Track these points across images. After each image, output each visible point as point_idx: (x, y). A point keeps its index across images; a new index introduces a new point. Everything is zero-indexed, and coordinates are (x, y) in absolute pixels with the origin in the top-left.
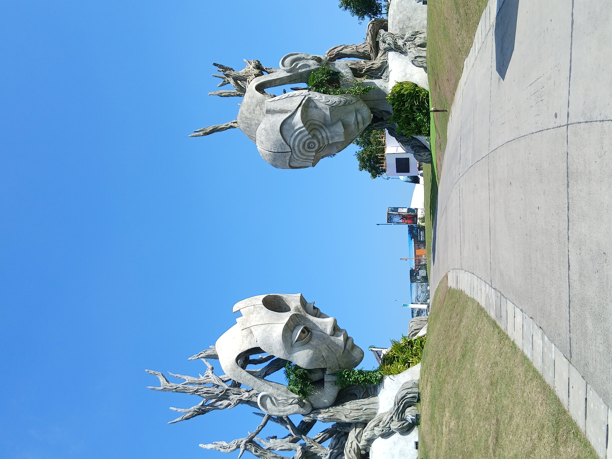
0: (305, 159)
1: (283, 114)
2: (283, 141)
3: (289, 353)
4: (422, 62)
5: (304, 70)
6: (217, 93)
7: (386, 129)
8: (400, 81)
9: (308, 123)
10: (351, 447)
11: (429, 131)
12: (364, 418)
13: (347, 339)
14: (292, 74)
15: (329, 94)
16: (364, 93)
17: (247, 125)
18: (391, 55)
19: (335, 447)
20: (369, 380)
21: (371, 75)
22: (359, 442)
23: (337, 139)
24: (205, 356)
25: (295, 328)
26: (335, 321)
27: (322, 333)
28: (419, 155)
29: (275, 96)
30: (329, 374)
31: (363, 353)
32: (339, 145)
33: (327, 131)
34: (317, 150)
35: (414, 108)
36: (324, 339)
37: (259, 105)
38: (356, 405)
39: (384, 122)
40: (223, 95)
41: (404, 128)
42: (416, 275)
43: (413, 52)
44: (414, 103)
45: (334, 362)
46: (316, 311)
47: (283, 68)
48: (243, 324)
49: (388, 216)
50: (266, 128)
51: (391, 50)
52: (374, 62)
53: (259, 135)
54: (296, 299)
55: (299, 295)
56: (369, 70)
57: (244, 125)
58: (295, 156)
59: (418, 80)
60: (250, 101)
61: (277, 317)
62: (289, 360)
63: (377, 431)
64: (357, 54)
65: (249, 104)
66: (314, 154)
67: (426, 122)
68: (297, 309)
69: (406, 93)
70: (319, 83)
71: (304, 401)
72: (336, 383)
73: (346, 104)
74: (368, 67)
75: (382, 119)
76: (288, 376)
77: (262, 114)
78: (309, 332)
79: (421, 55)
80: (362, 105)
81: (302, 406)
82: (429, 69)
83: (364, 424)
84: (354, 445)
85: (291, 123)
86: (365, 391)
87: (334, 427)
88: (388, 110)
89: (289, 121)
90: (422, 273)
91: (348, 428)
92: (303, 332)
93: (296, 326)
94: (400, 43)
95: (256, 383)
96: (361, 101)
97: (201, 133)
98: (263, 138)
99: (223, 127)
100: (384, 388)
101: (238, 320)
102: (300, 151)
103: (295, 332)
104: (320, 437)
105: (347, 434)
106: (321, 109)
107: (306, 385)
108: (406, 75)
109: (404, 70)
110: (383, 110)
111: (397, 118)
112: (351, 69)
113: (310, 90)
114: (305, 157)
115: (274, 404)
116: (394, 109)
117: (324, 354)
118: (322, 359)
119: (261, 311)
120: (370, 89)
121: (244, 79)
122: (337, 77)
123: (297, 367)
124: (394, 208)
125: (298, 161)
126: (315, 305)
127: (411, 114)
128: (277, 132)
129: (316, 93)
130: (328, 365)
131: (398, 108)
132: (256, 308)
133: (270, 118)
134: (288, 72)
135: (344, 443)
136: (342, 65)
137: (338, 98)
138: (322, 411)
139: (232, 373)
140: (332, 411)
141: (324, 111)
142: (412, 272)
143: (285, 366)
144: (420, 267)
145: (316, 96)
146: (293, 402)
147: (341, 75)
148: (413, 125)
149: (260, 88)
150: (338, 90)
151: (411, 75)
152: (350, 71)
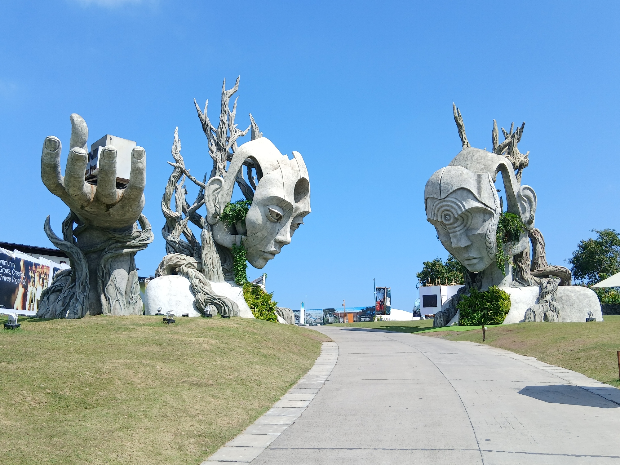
0: (434, 212)
1: (477, 190)
2: (451, 191)
3: (259, 203)
4: (530, 318)
5: (520, 208)
6: (496, 128)
7: (465, 285)
8: (511, 298)
9: (469, 214)
10: (181, 259)
11: (464, 325)
12: (206, 270)
13: (273, 254)
14: (516, 197)
15: (497, 233)
16: (498, 265)
17: (465, 156)
18: (536, 290)
19: (180, 245)
20: (238, 274)
21: (516, 271)
22: (185, 266)
23: (454, 240)
24: (253, 128)
25: (280, 207)
26: (288, 243)
27: (277, 232)
28: (441, 316)
29: (494, 182)
30: (241, 239)
31: (261, 268)
32: (448, 243)
33: (462, 231)
34: (442, 223)
35: (485, 311)
36: (272, 234)
37: (485, 168)
38: (217, 263)
39: (471, 283)
40: (494, 133)
41: (466, 302)
42: (330, 314)
43: (540, 310)
44: (490, 311)
45: (252, 242)
46: (296, 225)
47: (522, 188)
48: (282, 161)
49: (382, 288)
50: (463, 175)
51: (541, 289)
52: (529, 274)
53: (456, 168)
54: (306, 207)
55: (310, 211)
56: (521, 269)
57: (466, 154)
58: (437, 202)
59: (512, 314)
60: (489, 158)
61: (289, 191)
62: (253, 204)
63: (196, 281)
64: (536, 258)
65: (486, 158)
66: (439, 220)
67: (472, 322)
68: (297, 209)
69: (500, 303)
70: (508, 223)
71: (218, 217)
72: (234, 245)
73: (488, 249)
74: (524, 268)
75: (474, 282)
76: (239, 203)
77: (477, 170)
78: (278, 220)
79: (536, 317)
80: (487, 263)
81: (214, 216)
82: (523, 325)
83: (201, 270)
84: (183, 262)
85: (468, 198)
86: (229, 270)
87: (197, 244)
88: (482, 287)
89: (471, 196)
90: (332, 319)
91: (197, 256)
92: (278, 215)
93: (282, 209)
94: (548, 297)
95: (232, 175)
96: (490, 262)
97: (457, 115)
98: (453, 172)
99: (463, 134)
100: (232, 286)
101: (286, 156)
102: (442, 207)
103: (277, 208)
104: (188, 232)
105: (192, 255)
106: (482, 225)
107: (232, 218)
108: (516, 303)
109: (521, 301)
110: (483, 282)
111: (475, 296)
112: (522, 253)
113: (501, 214)
114: (436, 212)
115: (214, 191)
116: (484, 292)
117: (259, 234)
118: (255, 233)
119: (295, 177)
120: (503, 270)
121: (510, 152)
122: (513, 239)
123: (247, 210)
124: (390, 293)
125: (432, 206)
126: (301, 225)
127: (480, 308)
128: (459, 185)
129: (497, 221)
130: (249, 238)
131: (485, 296)
132: (297, 172)
133: (473, 178)
134: (518, 193)
135: (184, 252)
136: (525, 243)
137: (494, 241)
138: (210, 233)
139: (240, 153)
140: (210, 242)
141: (481, 228)
142: (333, 310)
143: (247, 199)
144: (337, 317)
145: (495, 221)
146: (216, 208)
147: (516, 243)
148: (469, 310)
149: (502, 168)
150: (501, 241)
151: (517, 308)
152: (520, 251)
